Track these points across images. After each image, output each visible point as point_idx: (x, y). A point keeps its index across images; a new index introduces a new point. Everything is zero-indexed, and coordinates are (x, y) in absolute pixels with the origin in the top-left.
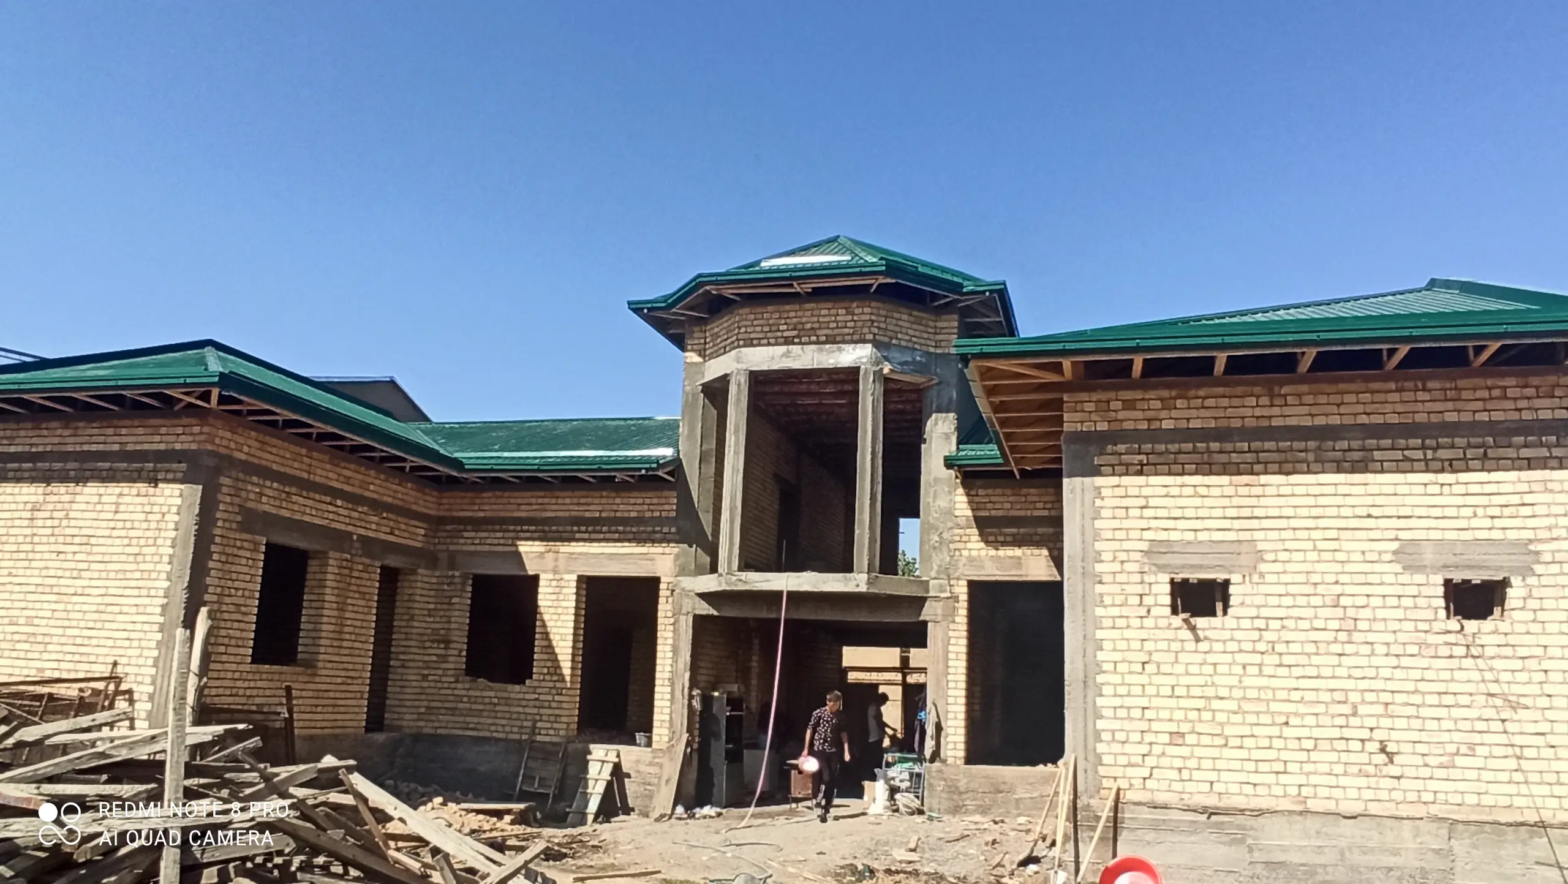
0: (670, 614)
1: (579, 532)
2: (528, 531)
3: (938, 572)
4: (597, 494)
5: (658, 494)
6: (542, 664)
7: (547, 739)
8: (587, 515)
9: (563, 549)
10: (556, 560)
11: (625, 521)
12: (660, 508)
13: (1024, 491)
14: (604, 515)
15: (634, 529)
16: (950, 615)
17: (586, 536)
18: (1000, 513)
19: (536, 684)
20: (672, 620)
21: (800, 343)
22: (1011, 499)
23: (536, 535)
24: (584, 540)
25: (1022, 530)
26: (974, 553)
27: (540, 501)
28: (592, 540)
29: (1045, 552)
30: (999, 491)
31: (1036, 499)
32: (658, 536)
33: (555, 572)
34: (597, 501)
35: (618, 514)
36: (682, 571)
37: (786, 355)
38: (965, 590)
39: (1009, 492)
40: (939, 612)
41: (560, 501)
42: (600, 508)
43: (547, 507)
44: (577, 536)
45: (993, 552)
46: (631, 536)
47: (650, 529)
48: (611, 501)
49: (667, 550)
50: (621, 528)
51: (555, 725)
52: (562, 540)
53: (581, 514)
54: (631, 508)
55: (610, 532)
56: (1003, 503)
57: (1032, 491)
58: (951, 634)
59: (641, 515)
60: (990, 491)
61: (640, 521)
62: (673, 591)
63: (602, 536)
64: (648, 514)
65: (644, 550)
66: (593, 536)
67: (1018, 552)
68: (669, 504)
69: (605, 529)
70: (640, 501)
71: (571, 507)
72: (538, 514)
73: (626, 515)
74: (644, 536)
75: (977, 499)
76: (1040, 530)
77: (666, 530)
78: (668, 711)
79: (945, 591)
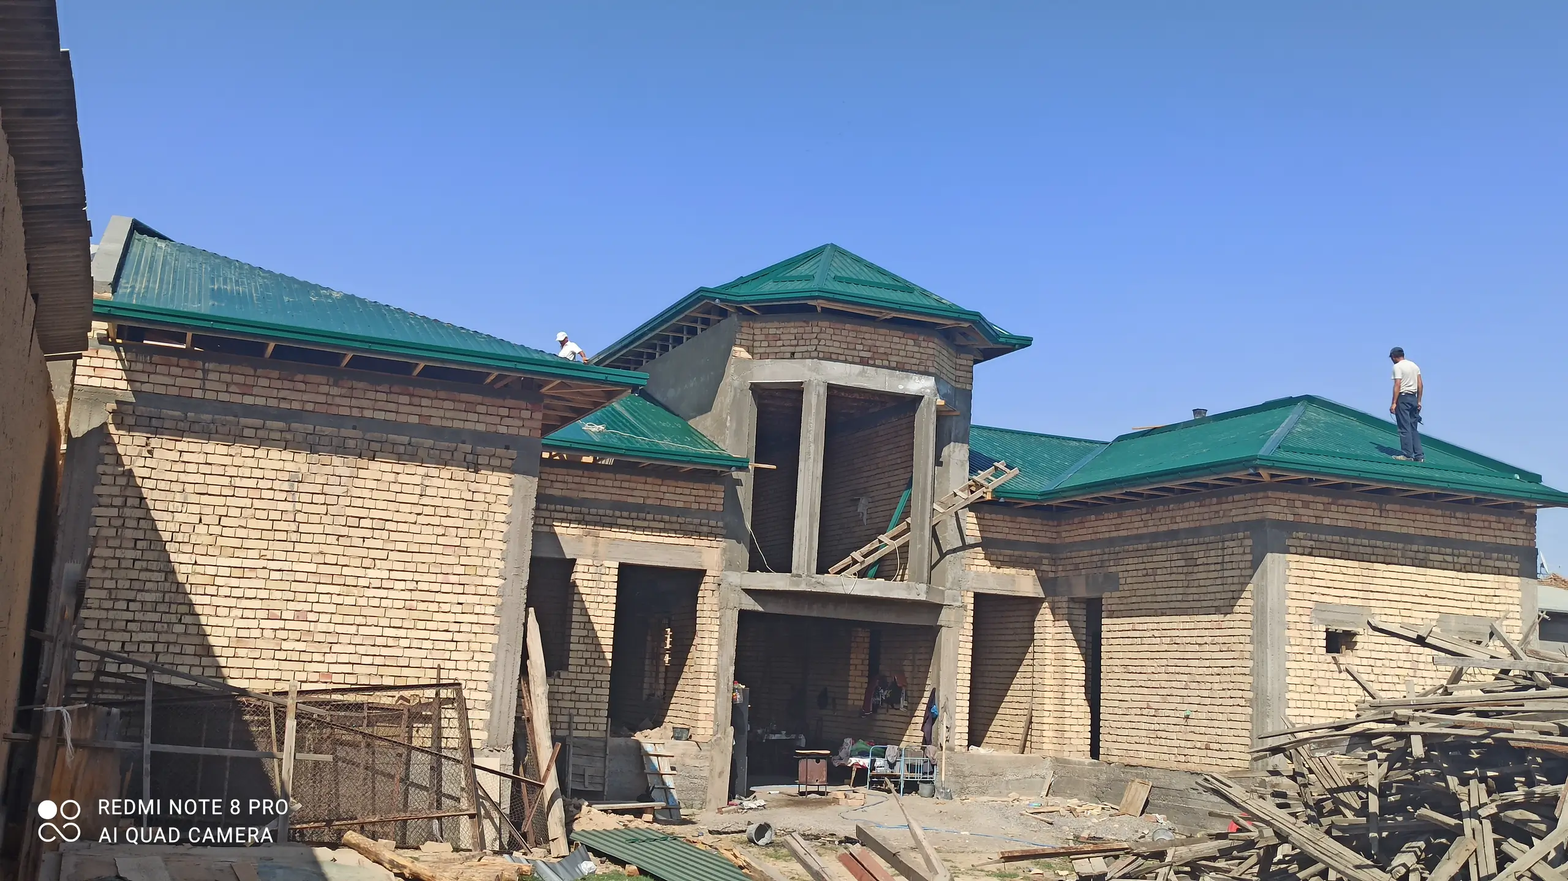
0: (715, 608)
1: (621, 517)
2: (563, 511)
3: (953, 583)
4: (643, 479)
5: (706, 486)
6: (580, 654)
7: (585, 734)
8: (630, 500)
9: (603, 534)
10: (596, 545)
11: (670, 511)
12: (708, 500)
13: (1019, 519)
14: (649, 502)
15: (680, 520)
16: (960, 622)
17: (629, 522)
18: (999, 536)
19: (573, 676)
20: (718, 615)
21: (874, 365)
22: (1010, 524)
23: (572, 517)
24: (628, 527)
25: (1017, 553)
26: (980, 569)
27: (577, 479)
28: (635, 528)
29: (1033, 572)
30: (1000, 517)
31: (1028, 527)
32: (705, 529)
33: (594, 557)
34: (640, 486)
35: (663, 503)
36: (730, 565)
37: (861, 374)
38: (972, 600)
39: (1007, 518)
40: (953, 619)
41: (600, 482)
42: (644, 494)
43: (586, 488)
44: (620, 521)
45: (994, 569)
46: (677, 527)
47: (696, 521)
48: (656, 488)
49: (714, 544)
50: (666, 518)
51: (593, 720)
52: (604, 525)
53: (624, 499)
54: (677, 497)
55: (654, 520)
56: (1004, 528)
57: (1025, 519)
58: (961, 638)
59: (688, 505)
60: (993, 516)
61: (685, 511)
62: (719, 585)
63: (646, 524)
64: (695, 506)
65: (691, 541)
66: (637, 523)
67: (1012, 571)
68: (716, 496)
69: (650, 517)
70: (687, 491)
71: (613, 491)
72: (574, 494)
73: (672, 504)
74: (691, 527)
75: (983, 522)
76: (1029, 554)
77: (713, 523)
78: (712, 704)
79: (957, 601)
